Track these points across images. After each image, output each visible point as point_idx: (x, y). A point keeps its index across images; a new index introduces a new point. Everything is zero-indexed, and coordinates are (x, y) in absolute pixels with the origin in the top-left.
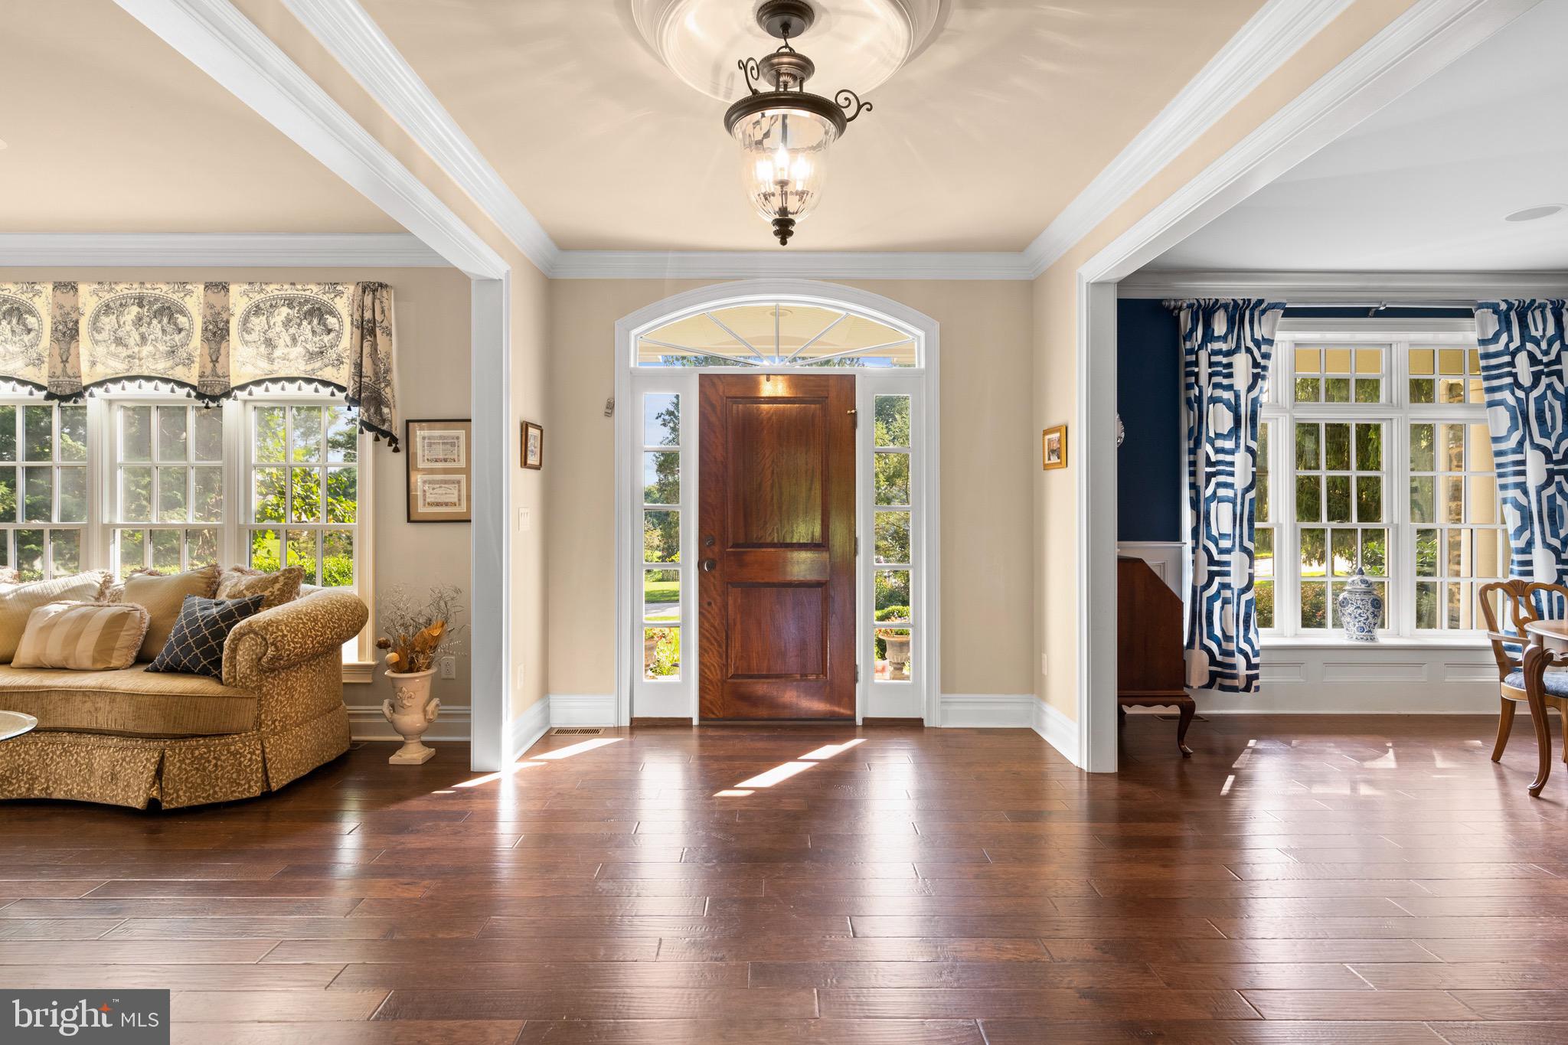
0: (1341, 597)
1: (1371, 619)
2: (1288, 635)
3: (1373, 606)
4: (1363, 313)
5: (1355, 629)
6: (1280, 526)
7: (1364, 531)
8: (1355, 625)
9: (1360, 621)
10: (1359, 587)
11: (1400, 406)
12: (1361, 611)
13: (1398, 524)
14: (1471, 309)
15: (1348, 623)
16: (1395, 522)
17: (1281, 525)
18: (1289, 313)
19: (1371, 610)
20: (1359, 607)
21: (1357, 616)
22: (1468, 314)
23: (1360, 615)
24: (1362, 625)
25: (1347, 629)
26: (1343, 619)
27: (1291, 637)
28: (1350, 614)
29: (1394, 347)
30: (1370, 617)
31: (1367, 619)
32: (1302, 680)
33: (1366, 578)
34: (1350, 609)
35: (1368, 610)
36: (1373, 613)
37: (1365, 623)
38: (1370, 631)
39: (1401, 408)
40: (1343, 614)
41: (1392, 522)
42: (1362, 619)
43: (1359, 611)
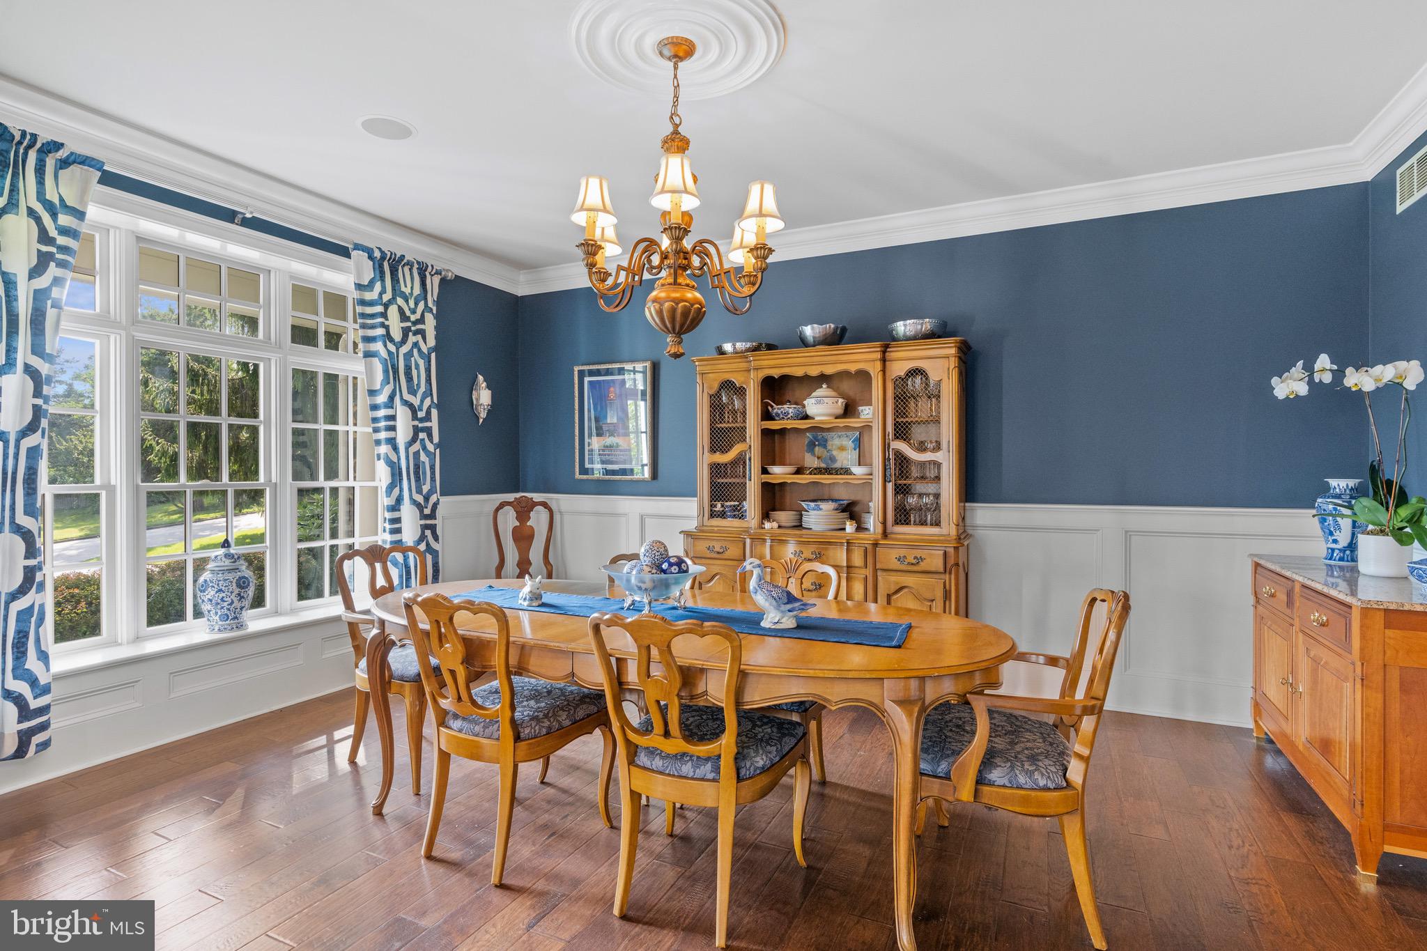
0: (201, 579)
1: (237, 604)
2: (125, 641)
3: (239, 586)
4: (228, 215)
5: (217, 618)
6: (111, 490)
7: (238, 493)
8: (216, 613)
9: (222, 608)
10: (222, 564)
11: (279, 346)
12: (224, 595)
13: (276, 484)
14: (348, 248)
15: (209, 611)
16: (274, 480)
17: (114, 487)
18: (109, 179)
19: (237, 591)
20: (220, 590)
21: (219, 601)
22: (344, 252)
23: (222, 600)
24: (226, 612)
25: (209, 620)
26: (203, 607)
27: (128, 643)
28: (211, 600)
29: (272, 274)
30: (235, 600)
31: (232, 602)
32: (137, 705)
33: (233, 550)
34: (211, 593)
35: (232, 593)
36: (239, 595)
37: (229, 610)
38: (236, 618)
39: (280, 348)
40: (203, 601)
41: (271, 481)
42: (226, 604)
43: (222, 595)
